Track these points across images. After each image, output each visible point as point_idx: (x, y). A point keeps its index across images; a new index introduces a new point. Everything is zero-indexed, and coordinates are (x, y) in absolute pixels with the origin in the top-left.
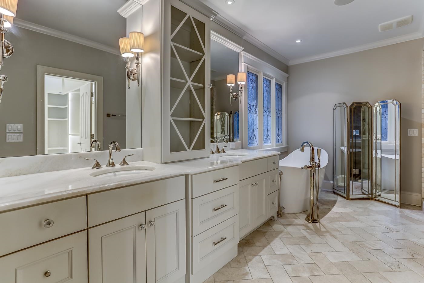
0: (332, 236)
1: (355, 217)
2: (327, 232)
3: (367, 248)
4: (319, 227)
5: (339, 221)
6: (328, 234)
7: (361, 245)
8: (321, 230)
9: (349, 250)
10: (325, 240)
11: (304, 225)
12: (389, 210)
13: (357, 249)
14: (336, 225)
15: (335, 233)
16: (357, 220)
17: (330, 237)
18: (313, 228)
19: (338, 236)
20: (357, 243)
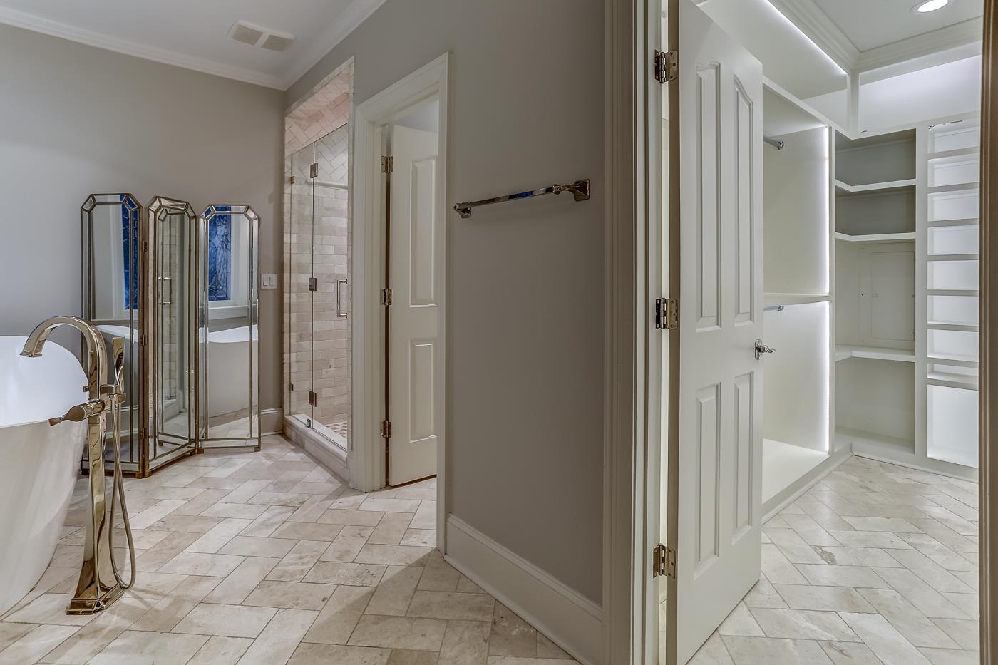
0: (203, 602)
1: (204, 514)
2: (178, 602)
3: (298, 577)
4: (142, 606)
5: (179, 549)
6: (188, 606)
7: (281, 577)
8: (157, 611)
9: (274, 610)
10: (198, 631)
11: (81, 636)
12: (248, 464)
13: (287, 594)
14: (183, 565)
15: (201, 590)
16: (217, 519)
17: (199, 611)
18: (125, 624)
19: (217, 594)
20: (270, 578)
